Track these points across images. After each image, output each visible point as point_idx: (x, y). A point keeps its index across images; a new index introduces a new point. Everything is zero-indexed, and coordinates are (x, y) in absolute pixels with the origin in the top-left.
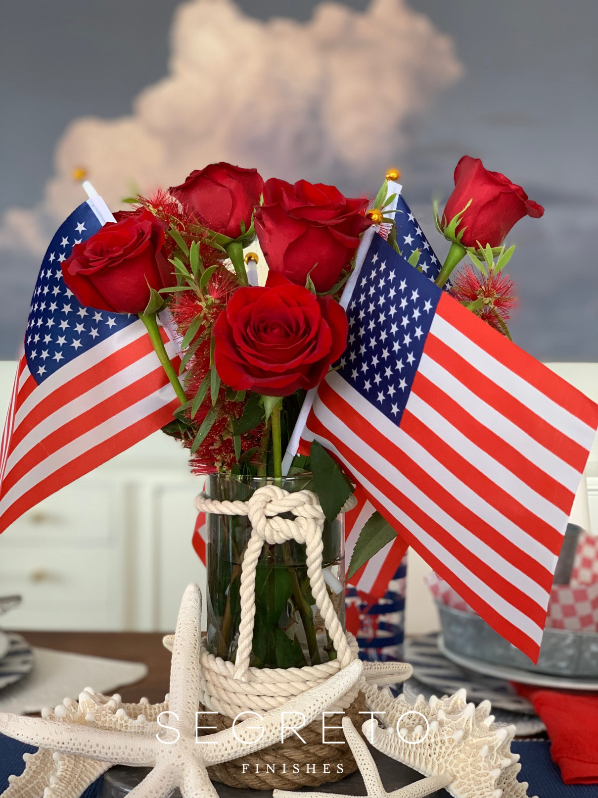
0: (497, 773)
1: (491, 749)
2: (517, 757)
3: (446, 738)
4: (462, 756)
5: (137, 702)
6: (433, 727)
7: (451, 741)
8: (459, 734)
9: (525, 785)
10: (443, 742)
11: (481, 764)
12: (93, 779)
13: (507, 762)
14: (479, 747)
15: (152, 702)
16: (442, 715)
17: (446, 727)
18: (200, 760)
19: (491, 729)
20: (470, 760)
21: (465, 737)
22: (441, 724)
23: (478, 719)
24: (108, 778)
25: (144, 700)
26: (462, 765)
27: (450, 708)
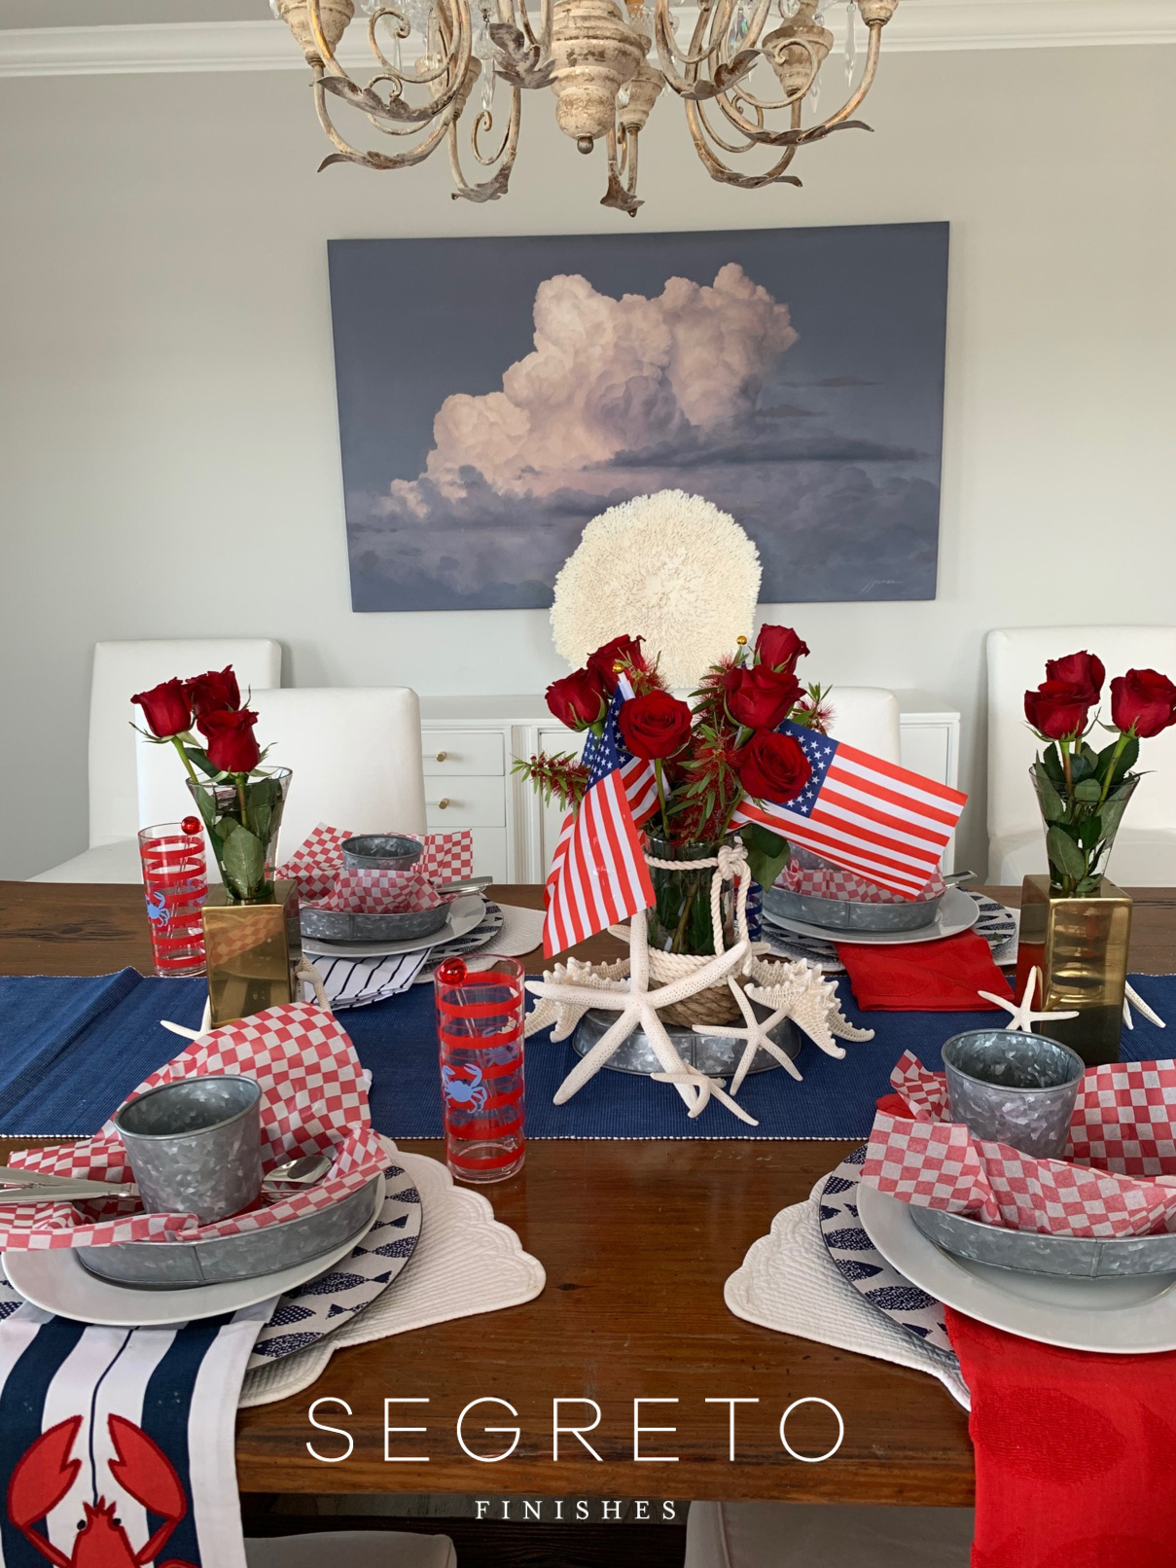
0: (826, 1012)
1: (823, 997)
2: (839, 1000)
3: (795, 991)
4: (805, 1001)
5: (600, 964)
6: (787, 984)
7: (798, 993)
8: (803, 988)
9: (844, 1016)
10: (792, 993)
11: (816, 1007)
12: (581, 1016)
13: (832, 1005)
14: (815, 996)
15: (609, 964)
16: (792, 976)
17: (795, 984)
18: (650, 1007)
19: (822, 985)
20: (810, 1004)
21: (806, 990)
22: (791, 982)
23: (814, 978)
24: (589, 1016)
25: (604, 963)
26: (804, 1007)
27: (796, 971)
